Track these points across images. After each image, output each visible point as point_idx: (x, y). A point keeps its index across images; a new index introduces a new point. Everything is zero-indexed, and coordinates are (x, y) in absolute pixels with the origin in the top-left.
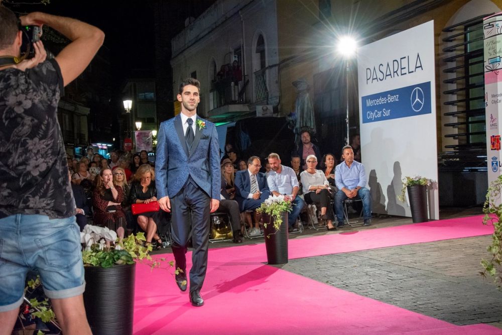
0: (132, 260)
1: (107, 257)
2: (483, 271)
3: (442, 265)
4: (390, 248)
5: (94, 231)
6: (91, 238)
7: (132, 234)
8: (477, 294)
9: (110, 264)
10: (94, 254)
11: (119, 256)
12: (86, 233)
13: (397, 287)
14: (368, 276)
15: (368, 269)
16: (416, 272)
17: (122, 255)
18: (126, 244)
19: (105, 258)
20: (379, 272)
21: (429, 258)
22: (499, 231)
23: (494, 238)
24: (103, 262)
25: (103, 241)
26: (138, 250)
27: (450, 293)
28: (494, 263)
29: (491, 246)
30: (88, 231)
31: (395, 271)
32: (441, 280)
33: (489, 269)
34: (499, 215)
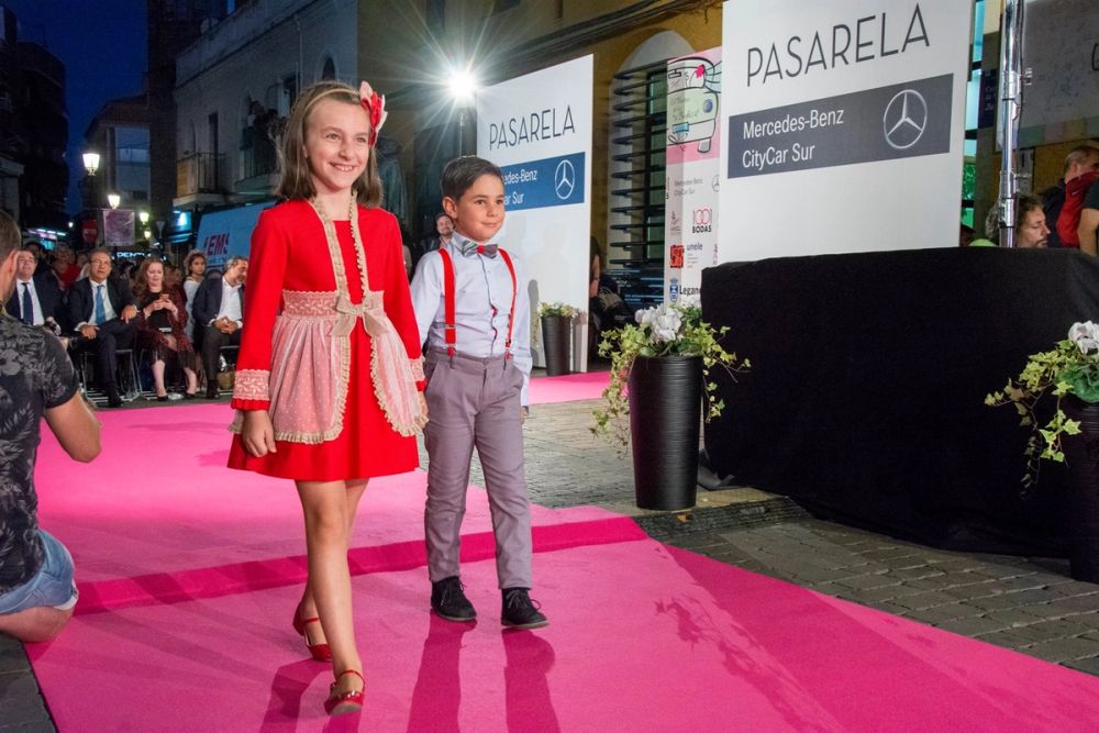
2: (593, 427)
3: (567, 433)
8: (603, 471)
21: (553, 424)
22: (618, 365)
23: (613, 377)
27: (566, 470)
28: (612, 415)
29: (608, 389)
32: (559, 454)
33: (602, 424)
34: (623, 341)
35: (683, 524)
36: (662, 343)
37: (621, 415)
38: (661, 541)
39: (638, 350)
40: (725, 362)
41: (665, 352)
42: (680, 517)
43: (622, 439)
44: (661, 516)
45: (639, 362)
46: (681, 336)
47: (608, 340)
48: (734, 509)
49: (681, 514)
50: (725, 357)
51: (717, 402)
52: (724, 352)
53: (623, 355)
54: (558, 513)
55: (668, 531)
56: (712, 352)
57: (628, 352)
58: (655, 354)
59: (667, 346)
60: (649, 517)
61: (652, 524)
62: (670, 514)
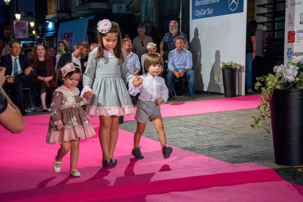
2: (253, 124)
3: (237, 126)
4: (202, 114)
8: (256, 145)
13: (200, 141)
14: (181, 133)
15: (183, 128)
16: (216, 131)
20: (190, 130)
21: (229, 121)
23: (262, 100)
27: (237, 144)
28: (261, 118)
29: (260, 105)
31: (201, 130)
32: (233, 136)
33: (257, 123)
34: (267, 82)
35: (300, 173)
36: (288, 82)
38: (290, 182)
39: (275, 86)
41: (289, 87)
42: (298, 169)
43: (267, 130)
44: (288, 169)
45: (276, 92)
46: (298, 79)
47: (260, 81)
53: (267, 89)
54: (236, 166)
55: (293, 176)
57: (270, 87)
58: (284, 88)
59: (290, 84)
60: (283, 169)
61: (284, 172)
62: (293, 168)
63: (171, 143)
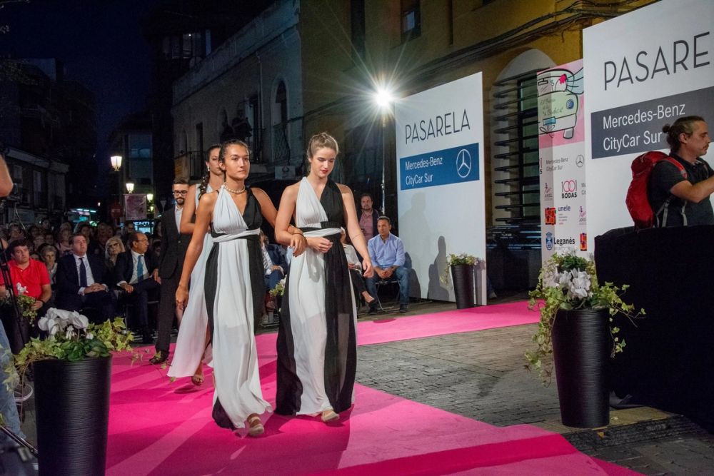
0: (107, 352)
1: (76, 348)
2: (528, 364)
3: (486, 358)
4: (428, 338)
5: (61, 316)
6: (55, 325)
7: (109, 320)
8: (522, 391)
9: (79, 357)
10: (59, 344)
11: (90, 347)
12: (49, 319)
13: (434, 384)
14: (401, 372)
15: (402, 363)
16: (457, 366)
17: (95, 346)
18: (101, 332)
19: (73, 349)
20: (414, 367)
21: (472, 349)
22: (545, 317)
23: (541, 326)
24: (71, 353)
25: (71, 329)
26: (116, 339)
28: (540, 354)
29: (537, 335)
30: (52, 315)
31: (432, 366)
32: (484, 376)
33: (533, 362)
34: (546, 299)
35: (602, 439)
36: (577, 298)
37: (547, 354)
38: (586, 454)
39: (559, 305)
40: (625, 311)
41: (580, 307)
42: (599, 433)
44: (584, 433)
45: (560, 314)
46: (591, 294)
47: (535, 297)
48: (641, 426)
49: (600, 431)
50: (625, 307)
51: (620, 341)
52: (624, 304)
53: (548, 309)
54: (503, 431)
55: (592, 445)
56: (615, 304)
57: (551, 307)
58: (572, 308)
59: (581, 302)
60: (575, 434)
61: (578, 439)
62: (591, 431)
63: (390, 390)
